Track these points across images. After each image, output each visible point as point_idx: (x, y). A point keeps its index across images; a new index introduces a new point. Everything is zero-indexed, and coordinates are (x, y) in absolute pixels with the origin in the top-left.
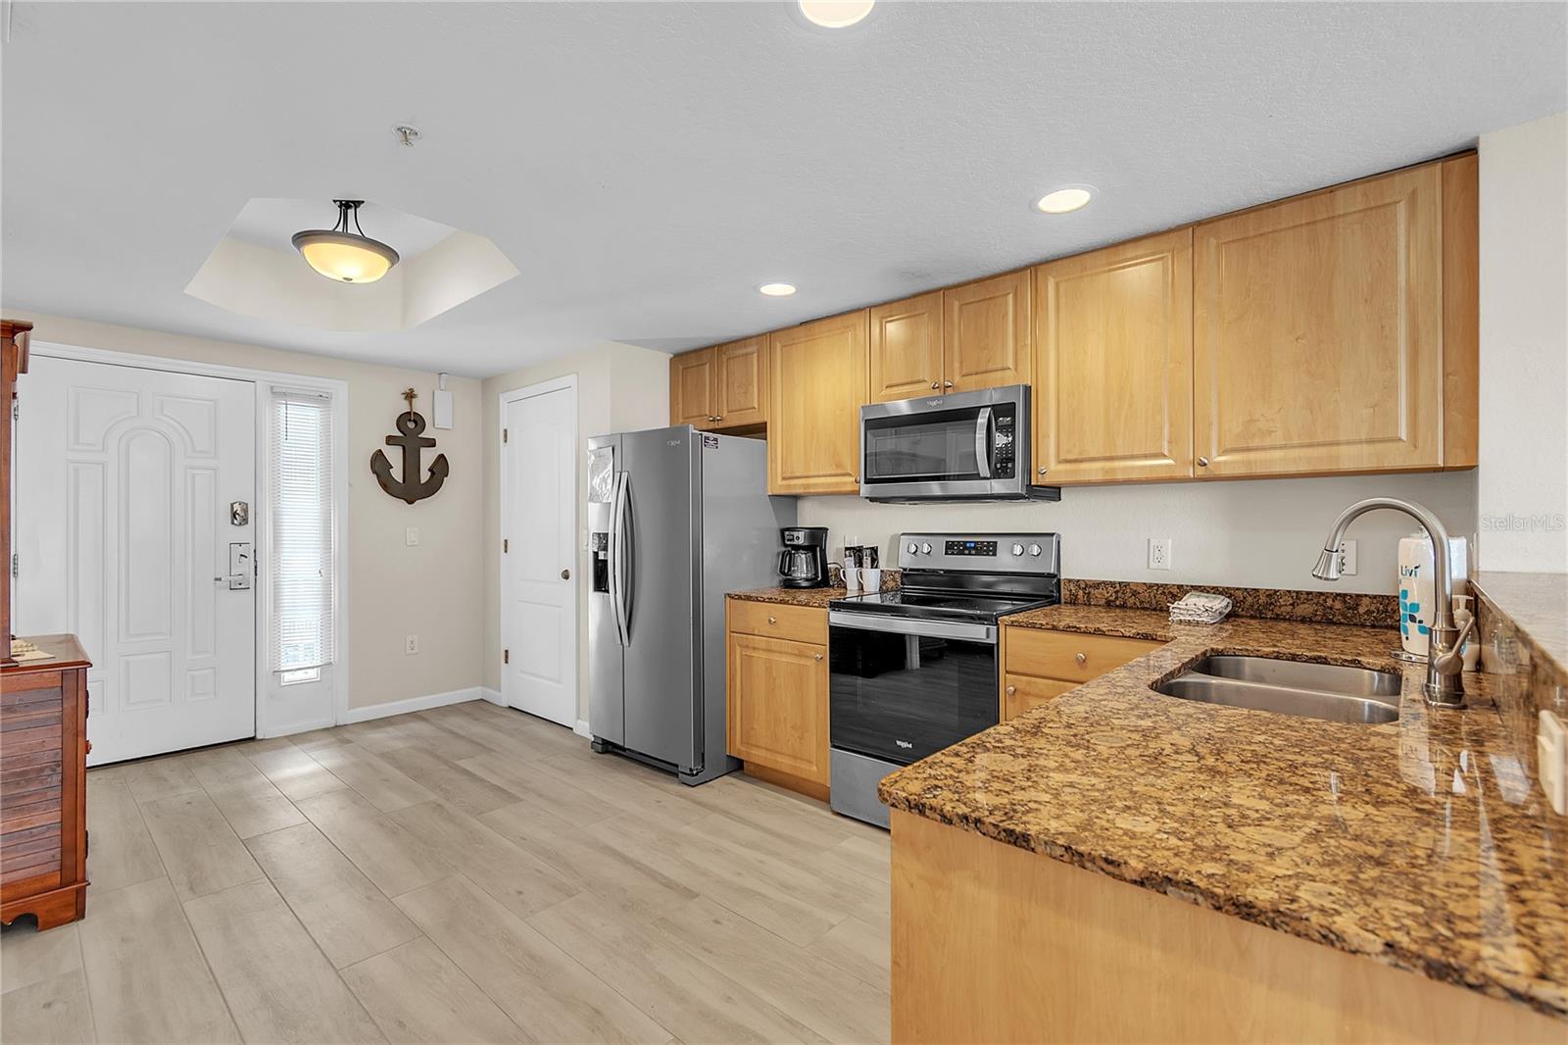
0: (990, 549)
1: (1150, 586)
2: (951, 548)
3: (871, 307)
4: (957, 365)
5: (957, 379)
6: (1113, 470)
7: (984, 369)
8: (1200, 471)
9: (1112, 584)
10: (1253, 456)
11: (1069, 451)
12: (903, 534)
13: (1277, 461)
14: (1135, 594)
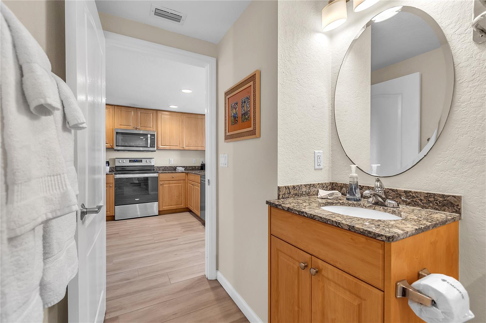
0: (141, 161)
1: (170, 167)
2: (130, 161)
3: (115, 105)
4: (139, 124)
5: (139, 127)
6: (171, 148)
7: (146, 126)
8: (183, 149)
9: (164, 167)
10: (189, 147)
11: (163, 144)
12: (116, 158)
13: (192, 148)
14: (167, 168)
